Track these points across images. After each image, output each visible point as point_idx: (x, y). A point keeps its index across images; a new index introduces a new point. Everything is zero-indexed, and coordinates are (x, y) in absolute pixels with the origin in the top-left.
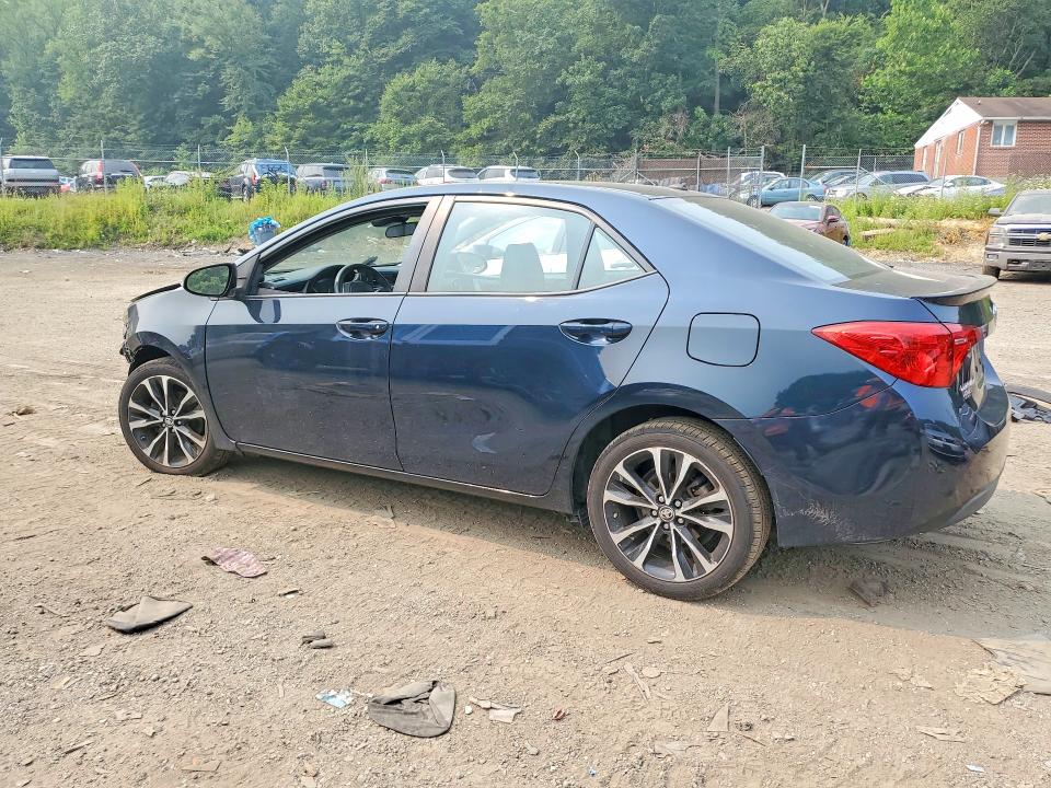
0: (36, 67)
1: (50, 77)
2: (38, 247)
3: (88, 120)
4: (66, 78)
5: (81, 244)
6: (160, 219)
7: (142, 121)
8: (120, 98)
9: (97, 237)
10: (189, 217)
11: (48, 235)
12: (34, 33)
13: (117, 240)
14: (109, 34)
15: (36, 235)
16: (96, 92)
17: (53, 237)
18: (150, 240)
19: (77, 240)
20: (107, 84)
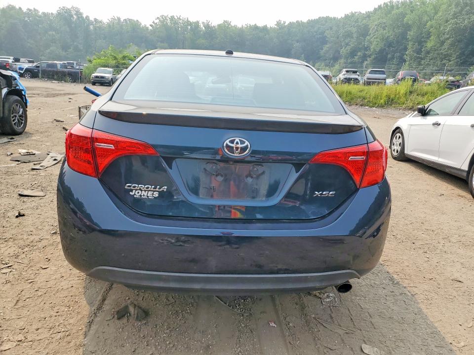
0: (421, 34)
1: (426, 37)
2: (361, 105)
3: (435, 55)
4: (432, 37)
5: (376, 106)
6: (413, 97)
7: (458, 55)
8: (452, 45)
9: (383, 103)
10: (426, 97)
11: (366, 101)
12: (425, 18)
13: (391, 105)
14: (455, 16)
15: (362, 101)
16: (443, 43)
17: (368, 102)
18: (404, 106)
19: (375, 103)
20: (448, 39)
